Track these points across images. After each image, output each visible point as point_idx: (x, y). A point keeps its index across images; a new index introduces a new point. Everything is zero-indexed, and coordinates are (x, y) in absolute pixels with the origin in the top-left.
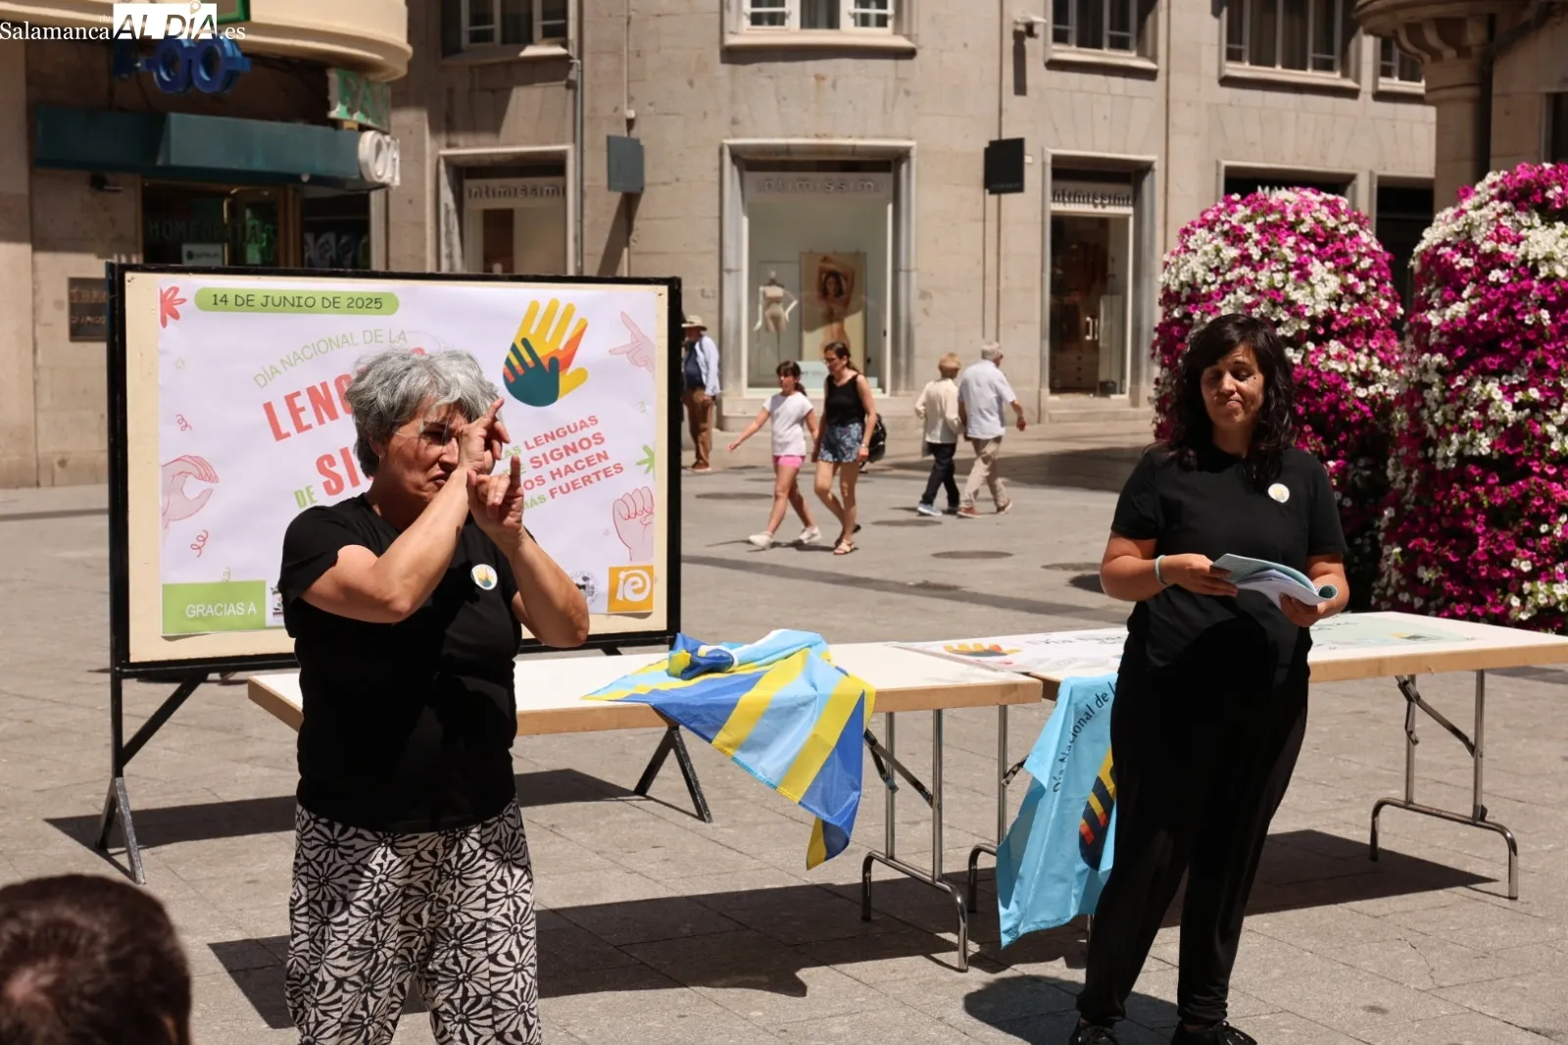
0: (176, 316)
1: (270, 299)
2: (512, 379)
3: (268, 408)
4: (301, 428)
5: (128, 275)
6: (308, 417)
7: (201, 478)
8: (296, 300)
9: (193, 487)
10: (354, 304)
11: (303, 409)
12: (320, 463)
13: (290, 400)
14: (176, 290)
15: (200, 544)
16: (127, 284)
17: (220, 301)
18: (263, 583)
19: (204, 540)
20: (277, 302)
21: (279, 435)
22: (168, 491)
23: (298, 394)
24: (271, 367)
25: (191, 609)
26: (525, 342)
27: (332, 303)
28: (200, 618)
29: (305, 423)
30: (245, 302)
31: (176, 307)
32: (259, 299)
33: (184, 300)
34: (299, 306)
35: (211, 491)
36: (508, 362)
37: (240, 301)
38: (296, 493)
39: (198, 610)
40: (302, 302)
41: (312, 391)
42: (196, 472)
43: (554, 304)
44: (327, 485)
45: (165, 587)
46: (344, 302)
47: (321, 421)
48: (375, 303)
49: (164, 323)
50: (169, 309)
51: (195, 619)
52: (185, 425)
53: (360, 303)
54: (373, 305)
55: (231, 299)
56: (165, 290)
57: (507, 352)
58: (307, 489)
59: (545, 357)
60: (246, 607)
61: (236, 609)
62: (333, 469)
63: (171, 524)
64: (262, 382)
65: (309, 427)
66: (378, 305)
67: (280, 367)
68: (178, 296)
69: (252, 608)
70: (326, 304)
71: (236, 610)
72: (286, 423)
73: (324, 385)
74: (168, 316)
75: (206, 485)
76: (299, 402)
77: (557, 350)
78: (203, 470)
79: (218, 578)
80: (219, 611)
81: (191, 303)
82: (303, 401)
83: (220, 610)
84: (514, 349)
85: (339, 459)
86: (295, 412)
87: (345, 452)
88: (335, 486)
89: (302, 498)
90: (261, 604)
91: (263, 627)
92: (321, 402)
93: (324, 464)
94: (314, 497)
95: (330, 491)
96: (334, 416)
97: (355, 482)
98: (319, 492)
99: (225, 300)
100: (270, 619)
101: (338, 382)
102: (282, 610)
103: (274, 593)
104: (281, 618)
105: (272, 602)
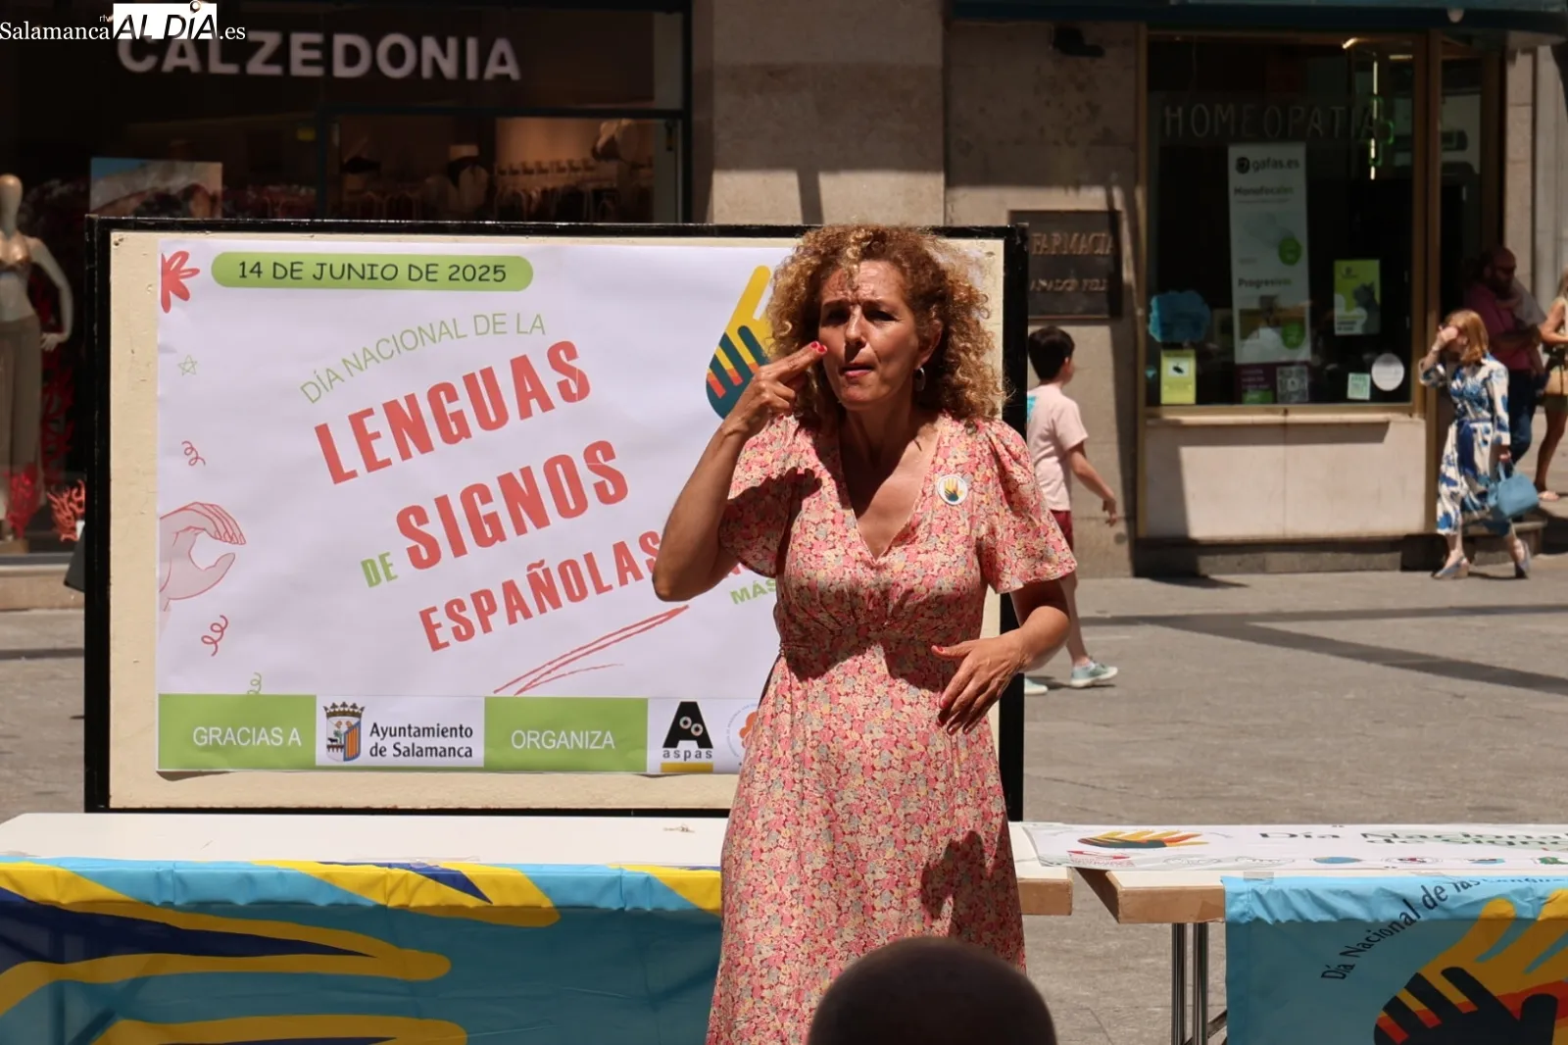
0: (184, 295)
1: (326, 269)
2: (720, 392)
3: (323, 432)
4: (373, 464)
5: (115, 236)
6: (385, 447)
7: (217, 536)
8: (368, 269)
9: (207, 550)
10: (459, 275)
11: (377, 435)
12: (402, 519)
13: (357, 421)
14: (184, 256)
15: (216, 636)
16: (113, 247)
17: (250, 272)
18: (312, 699)
19: (222, 630)
20: (337, 272)
21: (339, 475)
22: (168, 556)
23: (369, 412)
24: (328, 370)
25: (201, 733)
26: (745, 333)
27: (424, 274)
28: (214, 747)
29: (380, 458)
30: (288, 273)
31: (182, 281)
32: (310, 269)
33: (195, 272)
34: (372, 278)
36: (715, 364)
37: (280, 272)
38: (364, 564)
39: (212, 734)
40: (377, 272)
41: (392, 408)
42: (212, 529)
44: (413, 553)
45: (163, 698)
46: (443, 273)
47: (405, 454)
48: (495, 273)
49: (166, 305)
50: (174, 283)
51: (206, 748)
52: (193, 455)
53: (469, 273)
54: (490, 275)
55: (267, 269)
56: (167, 258)
57: (714, 348)
58: (382, 558)
60: (286, 737)
61: (270, 737)
62: (423, 528)
64: (314, 394)
65: (387, 463)
66: (499, 276)
67: (342, 371)
68: (187, 266)
69: (295, 737)
70: (415, 274)
71: (272, 738)
72: (350, 455)
73: (411, 399)
74: (172, 296)
75: (226, 547)
76: (371, 425)
78: (223, 526)
79: (241, 688)
80: (243, 740)
81: (206, 273)
82: (378, 423)
83: (245, 736)
84: (726, 343)
85: (433, 513)
86: (365, 440)
87: (443, 503)
88: (425, 555)
89: (373, 572)
90: (309, 734)
91: (312, 767)
92: (407, 425)
93: (409, 520)
94: (392, 571)
95: (418, 562)
96: (425, 446)
97: (459, 549)
98: (402, 565)
99: (257, 269)
100: (322, 754)
101: (433, 395)
102: (341, 741)
103: (329, 715)
104: (340, 754)
105: (324, 729)
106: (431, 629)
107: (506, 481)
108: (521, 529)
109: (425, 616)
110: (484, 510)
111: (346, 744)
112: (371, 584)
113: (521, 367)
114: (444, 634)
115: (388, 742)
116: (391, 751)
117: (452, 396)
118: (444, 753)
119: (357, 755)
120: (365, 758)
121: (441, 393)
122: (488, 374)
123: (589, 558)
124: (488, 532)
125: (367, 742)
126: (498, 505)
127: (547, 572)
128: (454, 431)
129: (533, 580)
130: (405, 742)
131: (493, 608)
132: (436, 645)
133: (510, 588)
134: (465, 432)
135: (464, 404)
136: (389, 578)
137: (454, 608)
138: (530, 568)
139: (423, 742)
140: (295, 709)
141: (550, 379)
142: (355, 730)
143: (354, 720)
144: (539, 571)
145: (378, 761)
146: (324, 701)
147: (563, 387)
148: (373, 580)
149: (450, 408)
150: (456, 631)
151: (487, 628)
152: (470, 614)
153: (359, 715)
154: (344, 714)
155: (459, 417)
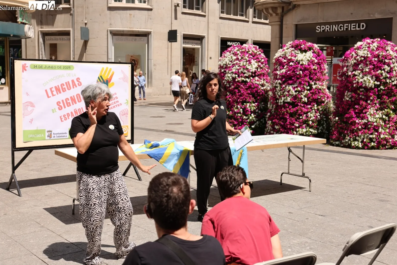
0: (26, 70)
1: (46, 67)
3: (46, 91)
4: (53, 95)
5: (15, 61)
6: (55, 93)
7: (31, 106)
9: (30, 108)
10: (64, 68)
11: (54, 91)
12: (57, 103)
13: (51, 89)
14: (26, 64)
15: (31, 121)
16: (15, 63)
17: (35, 67)
18: (45, 130)
20: (48, 67)
21: (48, 97)
22: (24, 110)
23: (52, 88)
24: (47, 82)
25: (29, 136)
26: (101, 76)
27: (60, 67)
28: (31, 138)
32: (44, 67)
33: (27, 67)
35: (33, 110)
36: (97, 81)
37: (40, 67)
38: (52, 110)
39: (31, 136)
40: (53, 67)
41: (56, 87)
43: (107, 68)
44: (59, 108)
45: (24, 131)
46: (62, 67)
47: (58, 94)
48: (69, 68)
50: (24, 68)
52: (27, 94)
53: (66, 68)
54: (68, 68)
55: (38, 67)
56: (23, 64)
58: (55, 109)
59: (105, 80)
60: (41, 136)
61: (39, 136)
62: (60, 104)
63: (25, 117)
64: (45, 85)
65: (55, 95)
68: (26, 66)
69: (43, 135)
70: (58, 68)
72: (50, 94)
73: (58, 86)
74: (24, 70)
75: (32, 108)
76: (53, 89)
77: (108, 78)
78: (32, 105)
79: (35, 129)
80: (35, 136)
81: (29, 67)
82: (54, 89)
84: (99, 78)
85: (61, 102)
86: (52, 92)
87: (63, 101)
88: (60, 108)
89: (53, 111)
90: (45, 135)
91: (45, 140)
92: (57, 89)
93: (58, 103)
94: (56, 111)
95: (59, 109)
96: (60, 93)
97: (65, 107)
98: (57, 110)
99: (36, 66)
100: (47, 138)
101: (61, 85)
102: (49, 136)
103: (47, 132)
104: (49, 138)
105: (47, 134)
106: (61, 119)
107: (71, 97)
108: (73, 104)
109: (60, 117)
110: (68, 102)
111: (50, 136)
112: (53, 113)
113: (73, 81)
114: (63, 120)
115: (55, 135)
116: (56, 137)
117: (64, 85)
118: (63, 136)
119: (51, 138)
120: (52, 138)
121: (62, 85)
122: (68, 82)
123: (82, 108)
124: (69, 105)
125: (53, 135)
126: (70, 101)
127: (76, 110)
128: (64, 90)
129: (75, 111)
130: (58, 135)
131: (69, 116)
132: (62, 121)
133: (72, 113)
134: (66, 91)
135: (65, 86)
136: (56, 112)
137: (64, 116)
138: (74, 110)
139: (60, 135)
140: (43, 131)
141: (77, 83)
142: (51, 134)
143: (51, 133)
144: (75, 110)
145: (54, 138)
146: (47, 130)
147: (78, 84)
148: (53, 112)
149: (64, 87)
150: (64, 119)
151: (69, 118)
152: (66, 117)
153: (51, 132)
154: (49, 132)
155: (65, 88)
